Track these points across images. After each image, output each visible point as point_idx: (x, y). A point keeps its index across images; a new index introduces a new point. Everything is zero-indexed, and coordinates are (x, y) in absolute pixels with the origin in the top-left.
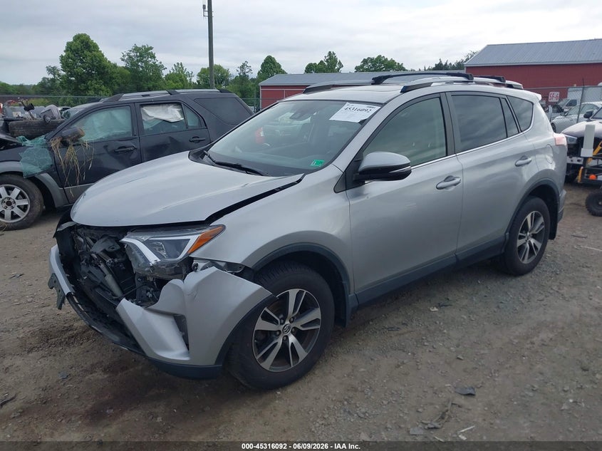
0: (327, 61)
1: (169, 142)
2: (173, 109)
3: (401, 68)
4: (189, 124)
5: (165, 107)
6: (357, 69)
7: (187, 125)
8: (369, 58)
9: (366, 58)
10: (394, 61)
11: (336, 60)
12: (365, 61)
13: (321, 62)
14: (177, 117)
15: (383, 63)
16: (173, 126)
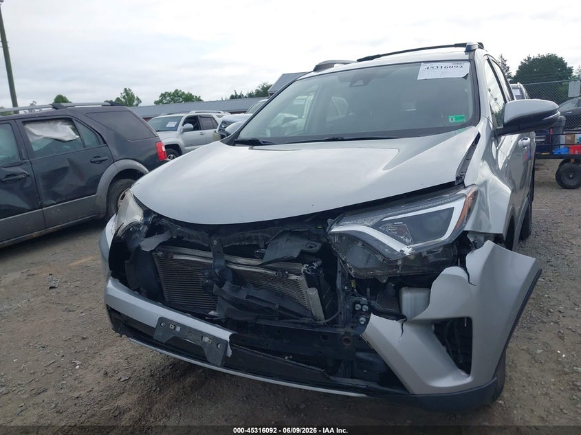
0: (124, 97)
1: (69, 165)
2: (64, 126)
3: (199, 100)
4: (86, 144)
5: (52, 124)
6: (157, 103)
7: (84, 144)
8: (166, 93)
9: (164, 93)
10: (191, 94)
11: (133, 96)
12: (163, 96)
13: (118, 99)
14: (71, 135)
15: (180, 96)
16: (67, 147)
